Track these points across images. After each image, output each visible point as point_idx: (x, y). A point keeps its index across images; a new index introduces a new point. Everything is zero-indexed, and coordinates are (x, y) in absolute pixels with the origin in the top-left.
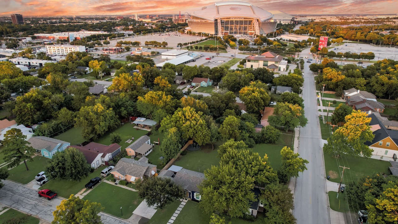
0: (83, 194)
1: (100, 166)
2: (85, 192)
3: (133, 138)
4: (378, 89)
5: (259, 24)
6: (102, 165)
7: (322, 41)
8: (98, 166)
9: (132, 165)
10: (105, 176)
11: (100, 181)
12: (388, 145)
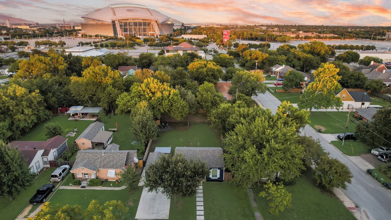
0: (28, 215)
1: (42, 170)
2: (31, 211)
3: (76, 130)
4: (296, 63)
5: (158, 25)
6: (44, 168)
7: (225, 35)
8: (39, 170)
9: (103, 155)
10: (59, 180)
11: (53, 190)
12: (344, 97)
